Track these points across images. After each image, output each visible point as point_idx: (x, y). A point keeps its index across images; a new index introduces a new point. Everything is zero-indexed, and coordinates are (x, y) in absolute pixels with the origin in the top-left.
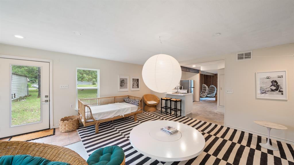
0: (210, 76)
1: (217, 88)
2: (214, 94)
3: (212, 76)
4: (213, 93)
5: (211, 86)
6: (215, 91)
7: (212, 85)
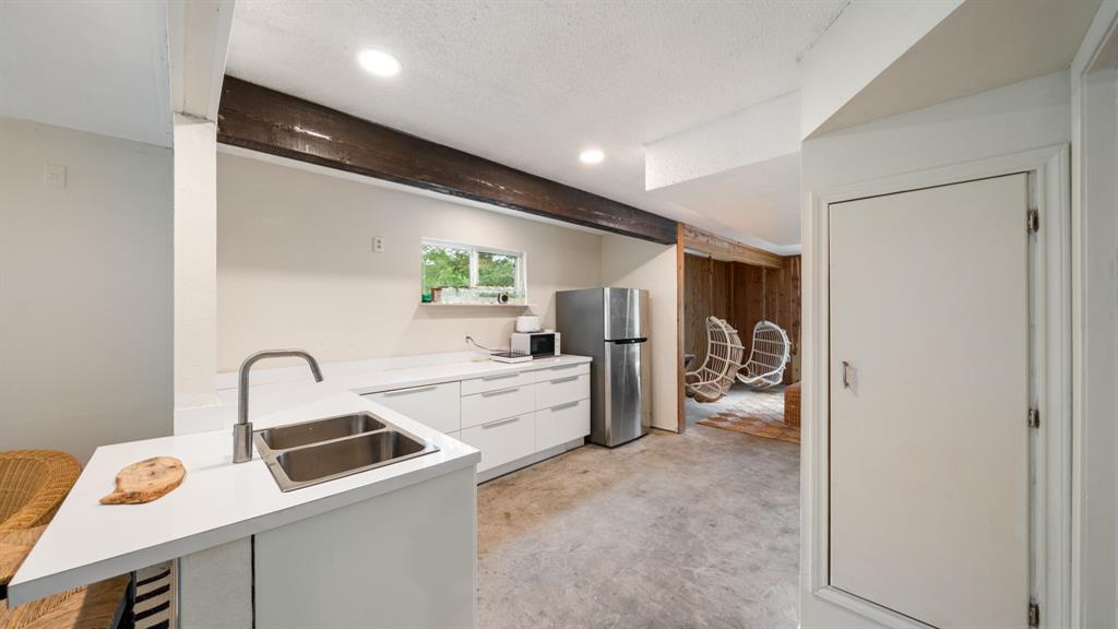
0: (758, 269)
1: (795, 336)
2: (779, 371)
3: (765, 271)
4: (774, 362)
5: (759, 324)
6: (782, 353)
7: (768, 323)
